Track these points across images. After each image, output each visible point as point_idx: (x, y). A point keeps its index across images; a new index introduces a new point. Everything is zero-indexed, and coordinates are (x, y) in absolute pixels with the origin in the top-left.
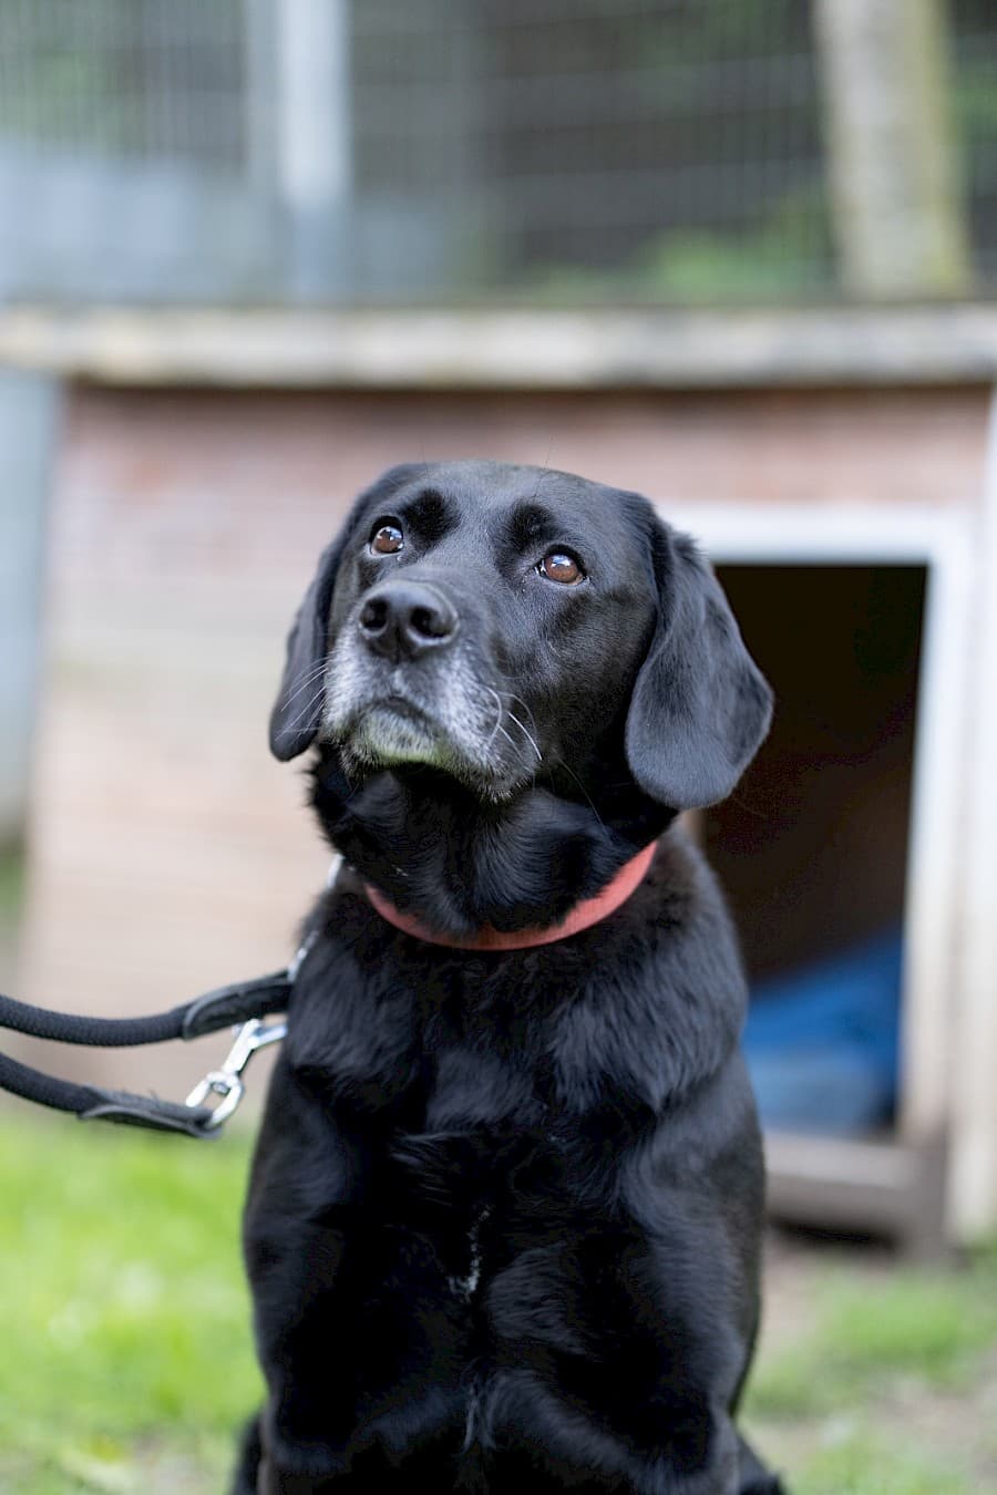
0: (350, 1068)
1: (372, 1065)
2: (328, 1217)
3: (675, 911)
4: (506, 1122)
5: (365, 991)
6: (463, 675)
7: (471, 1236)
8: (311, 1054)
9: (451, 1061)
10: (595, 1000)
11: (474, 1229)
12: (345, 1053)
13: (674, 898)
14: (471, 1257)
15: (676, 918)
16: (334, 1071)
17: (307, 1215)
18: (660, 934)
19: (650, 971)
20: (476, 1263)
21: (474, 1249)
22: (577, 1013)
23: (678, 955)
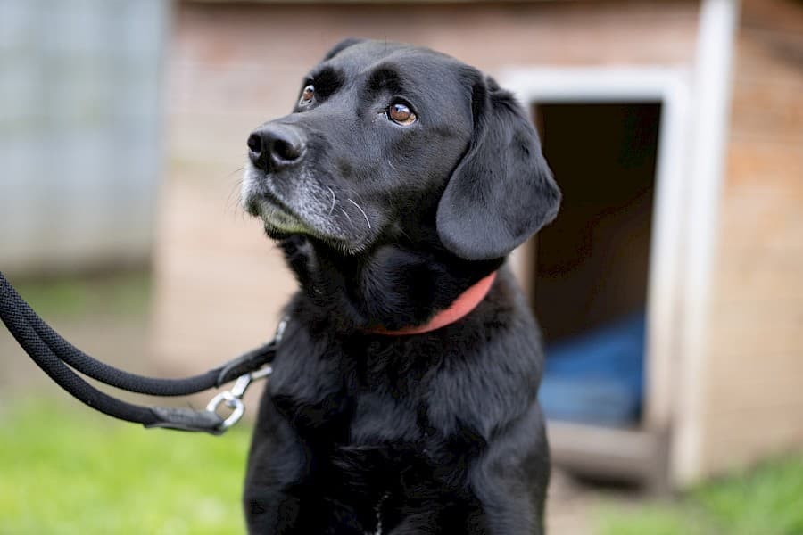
0: (303, 398)
1: (317, 396)
2: (291, 490)
3: (501, 317)
4: (400, 441)
5: (313, 352)
6: (308, 182)
7: (377, 509)
8: (282, 388)
9: (364, 399)
10: (452, 369)
11: (378, 505)
12: (302, 388)
13: (502, 310)
14: (377, 521)
15: (502, 321)
16: (294, 399)
17: (280, 487)
18: (493, 331)
19: (485, 354)
20: (380, 524)
21: (378, 516)
22: (440, 376)
23: (503, 345)
